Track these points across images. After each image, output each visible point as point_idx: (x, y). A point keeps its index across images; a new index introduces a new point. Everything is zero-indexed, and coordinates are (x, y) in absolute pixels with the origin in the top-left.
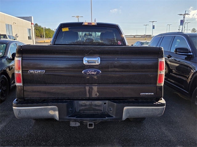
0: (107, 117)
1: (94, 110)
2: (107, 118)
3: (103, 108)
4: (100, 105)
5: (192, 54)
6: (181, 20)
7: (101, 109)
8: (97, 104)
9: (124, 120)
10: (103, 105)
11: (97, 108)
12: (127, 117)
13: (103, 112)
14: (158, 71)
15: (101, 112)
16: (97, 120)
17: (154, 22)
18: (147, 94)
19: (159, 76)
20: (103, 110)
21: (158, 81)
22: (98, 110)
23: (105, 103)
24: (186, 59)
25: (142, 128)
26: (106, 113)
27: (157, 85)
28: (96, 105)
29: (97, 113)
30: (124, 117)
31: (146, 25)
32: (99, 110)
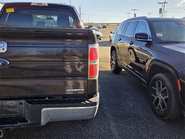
0: (20, 122)
1: (7, 112)
2: (19, 124)
3: (19, 110)
4: (14, 106)
5: (151, 40)
6: (160, 9)
7: (16, 111)
8: (10, 105)
9: (43, 125)
10: (19, 106)
11: (10, 110)
12: (47, 122)
13: (19, 114)
14: (88, 61)
15: (17, 114)
16: (5, 126)
17: (135, 10)
18: (75, 90)
19: (90, 67)
20: (20, 113)
21: (89, 74)
22: (12, 112)
23: (21, 104)
24: (146, 46)
25: (88, 125)
26: (23, 116)
27: (89, 79)
28: (9, 107)
29: (11, 116)
30: (43, 122)
31: (129, 13)
32: (14, 112)
